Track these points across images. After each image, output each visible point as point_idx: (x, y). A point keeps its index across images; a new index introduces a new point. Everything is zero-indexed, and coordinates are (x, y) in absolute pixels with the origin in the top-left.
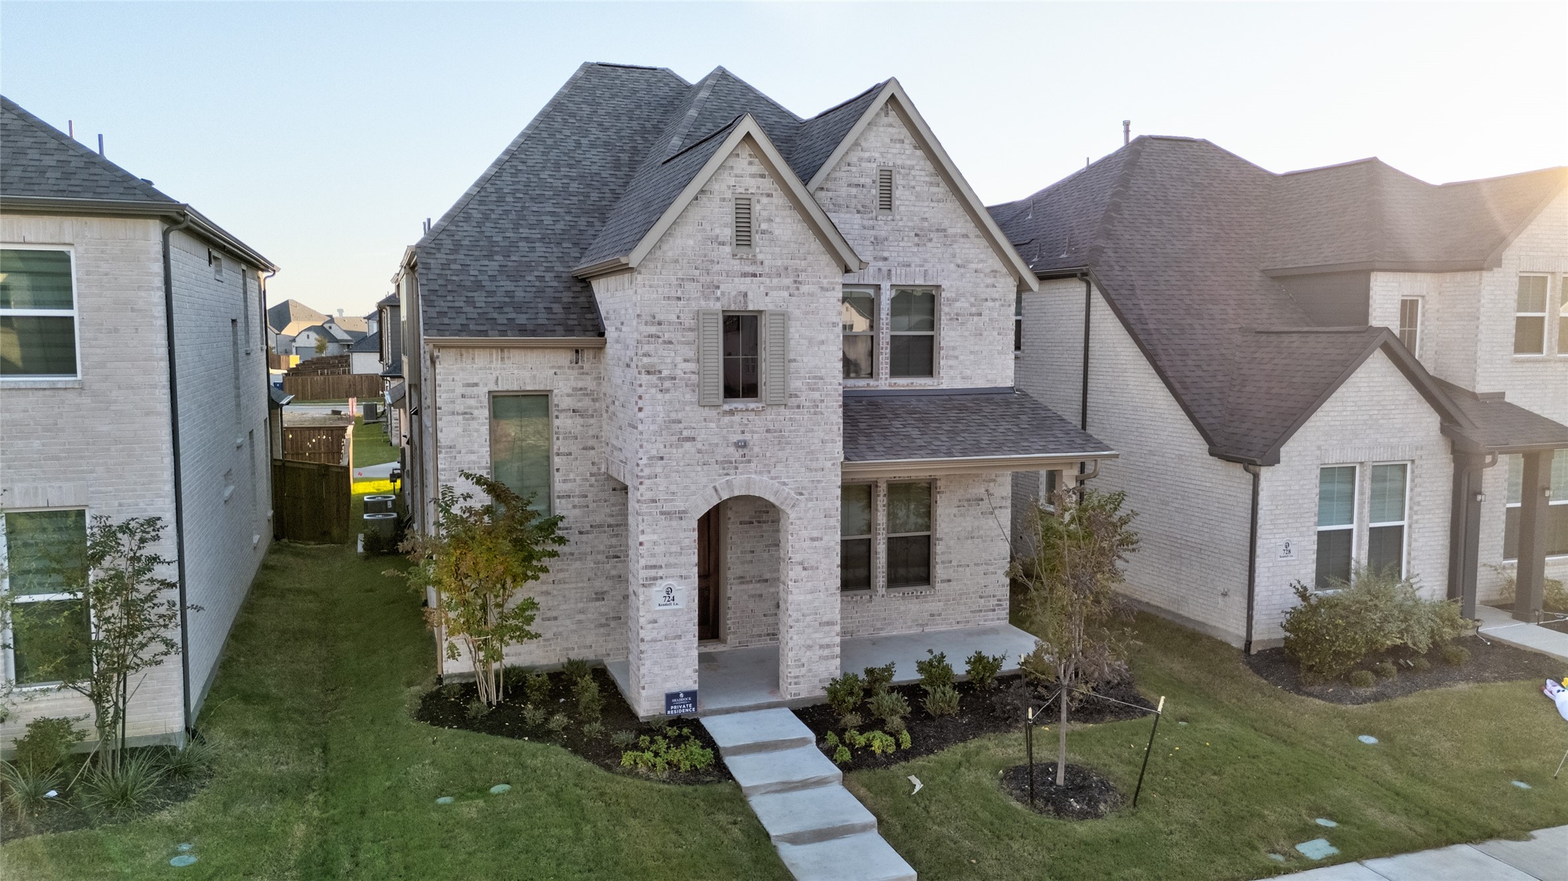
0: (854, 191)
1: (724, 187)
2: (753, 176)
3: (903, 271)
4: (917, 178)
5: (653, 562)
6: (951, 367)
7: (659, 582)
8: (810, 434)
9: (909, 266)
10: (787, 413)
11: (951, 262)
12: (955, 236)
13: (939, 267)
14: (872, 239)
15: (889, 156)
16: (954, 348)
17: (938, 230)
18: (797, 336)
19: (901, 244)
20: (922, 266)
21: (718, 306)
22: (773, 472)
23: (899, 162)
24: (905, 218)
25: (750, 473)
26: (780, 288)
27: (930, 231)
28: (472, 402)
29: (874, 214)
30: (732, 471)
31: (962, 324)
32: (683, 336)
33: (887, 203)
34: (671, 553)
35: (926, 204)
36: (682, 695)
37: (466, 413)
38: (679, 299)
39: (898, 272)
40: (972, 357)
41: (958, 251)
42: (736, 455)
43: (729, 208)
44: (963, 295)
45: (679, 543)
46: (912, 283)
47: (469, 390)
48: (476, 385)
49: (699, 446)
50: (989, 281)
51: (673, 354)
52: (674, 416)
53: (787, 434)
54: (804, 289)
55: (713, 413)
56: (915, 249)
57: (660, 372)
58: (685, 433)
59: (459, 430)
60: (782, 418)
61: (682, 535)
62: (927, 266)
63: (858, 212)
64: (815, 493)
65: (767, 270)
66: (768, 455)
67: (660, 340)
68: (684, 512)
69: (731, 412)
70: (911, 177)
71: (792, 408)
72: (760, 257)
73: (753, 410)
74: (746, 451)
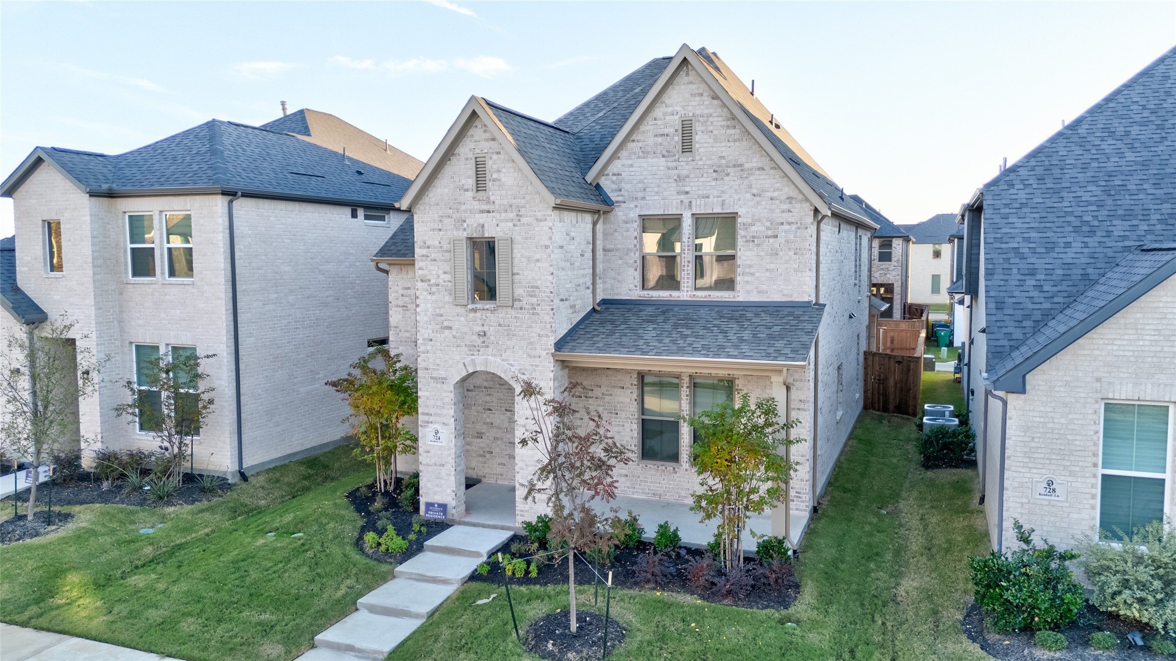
0: (659, 140)
1: (467, 150)
2: (487, 140)
3: (703, 202)
4: (715, 123)
5: (427, 411)
6: (747, 282)
7: (430, 425)
8: (530, 330)
9: (708, 197)
10: (512, 312)
11: (747, 192)
12: (751, 169)
13: (736, 197)
14: (676, 177)
15: (690, 108)
16: (750, 266)
17: (734, 166)
18: (519, 256)
19: (701, 179)
20: (720, 197)
21: (465, 235)
22: (503, 355)
23: (698, 112)
24: (704, 158)
25: (488, 355)
26: (507, 221)
27: (727, 167)
28: (407, 299)
29: (677, 156)
30: (476, 353)
31: (758, 245)
32: (443, 256)
33: (687, 146)
34: (437, 406)
35: (723, 144)
36: (436, 505)
37: (404, 306)
38: (440, 230)
39: (698, 203)
40: (768, 274)
41: (754, 182)
42: (479, 341)
43: (472, 165)
44: (759, 220)
45: (442, 400)
46: (711, 212)
47: (405, 292)
48: (409, 288)
49: (454, 333)
50: (785, 207)
51: (437, 268)
52: (438, 311)
53: (513, 328)
54: (524, 220)
55: (461, 310)
56: (714, 183)
57: (429, 281)
58: (446, 324)
59: (400, 317)
60: (509, 316)
61: (444, 394)
62: (724, 197)
63: (663, 156)
64: (534, 374)
65: (497, 207)
66: (500, 343)
67: (429, 259)
68: (445, 379)
69: (474, 310)
70: (709, 123)
71: (516, 309)
72: (492, 198)
73: (487, 309)
74: (485, 339)
